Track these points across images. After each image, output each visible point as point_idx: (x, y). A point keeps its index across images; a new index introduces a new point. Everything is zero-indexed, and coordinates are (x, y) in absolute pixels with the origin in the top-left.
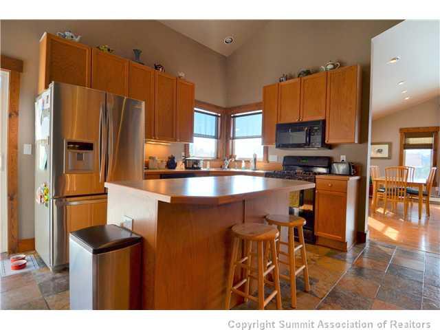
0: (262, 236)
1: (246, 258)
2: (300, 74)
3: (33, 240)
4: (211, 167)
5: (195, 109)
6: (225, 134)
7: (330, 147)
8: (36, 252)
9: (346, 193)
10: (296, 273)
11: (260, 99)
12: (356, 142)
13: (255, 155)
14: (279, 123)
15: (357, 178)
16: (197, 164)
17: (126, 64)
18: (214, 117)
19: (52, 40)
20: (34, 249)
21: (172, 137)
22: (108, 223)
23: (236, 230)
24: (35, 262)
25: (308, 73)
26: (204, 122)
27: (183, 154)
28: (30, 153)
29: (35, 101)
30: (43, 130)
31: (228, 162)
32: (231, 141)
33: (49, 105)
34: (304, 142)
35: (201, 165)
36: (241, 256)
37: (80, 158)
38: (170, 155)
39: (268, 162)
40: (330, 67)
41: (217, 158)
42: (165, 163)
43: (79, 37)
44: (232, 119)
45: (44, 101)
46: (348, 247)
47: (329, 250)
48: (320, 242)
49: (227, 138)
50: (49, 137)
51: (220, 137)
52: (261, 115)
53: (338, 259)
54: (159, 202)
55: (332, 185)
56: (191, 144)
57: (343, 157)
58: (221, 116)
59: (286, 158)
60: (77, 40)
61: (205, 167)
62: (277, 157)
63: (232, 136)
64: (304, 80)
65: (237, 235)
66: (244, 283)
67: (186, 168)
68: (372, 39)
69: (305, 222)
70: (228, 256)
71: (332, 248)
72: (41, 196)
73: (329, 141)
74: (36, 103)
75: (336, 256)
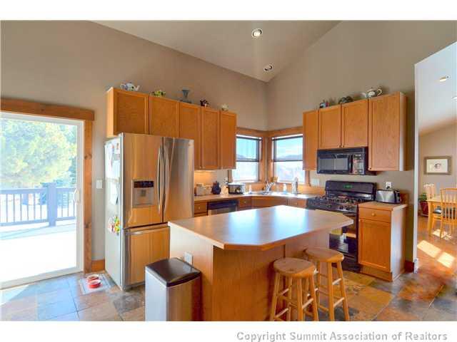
0: (301, 274)
1: (287, 290)
2: (341, 101)
3: (104, 261)
4: (253, 190)
5: (237, 135)
6: (266, 157)
7: (374, 173)
8: (106, 272)
9: (390, 223)
10: (335, 305)
11: (300, 123)
12: (401, 169)
13: (297, 179)
14: (320, 148)
15: (403, 206)
16: (240, 189)
17: (177, 106)
18: (255, 141)
19: (118, 94)
20: (104, 269)
21: (217, 165)
22: (171, 257)
23: (277, 265)
24: (107, 282)
25: (349, 100)
26: (246, 147)
27: (227, 179)
28: (101, 187)
29: (105, 144)
30: (114, 171)
31: (269, 185)
32: (272, 164)
33: (119, 151)
34: (347, 169)
35: (243, 189)
36: (282, 287)
37: (143, 194)
38: (214, 181)
39: (310, 186)
40: (371, 94)
41: (259, 180)
42: (211, 189)
43: (138, 86)
44: (273, 142)
45: (114, 147)
46: (393, 276)
47: (373, 279)
48: (364, 270)
49: (268, 160)
50: (120, 178)
51: (262, 160)
52: (302, 139)
53: (382, 290)
54: (214, 246)
55: (375, 215)
56: (233, 170)
57: (388, 184)
58: (262, 140)
59: (329, 183)
60: (137, 89)
61: (247, 190)
62: (319, 181)
63: (273, 158)
64: (345, 108)
65: (278, 271)
66: (286, 312)
67: (229, 193)
68: (416, 65)
69: (343, 258)
70: (271, 287)
71: (377, 278)
72: (113, 227)
73: (372, 168)
74: (106, 146)
75: (380, 286)
